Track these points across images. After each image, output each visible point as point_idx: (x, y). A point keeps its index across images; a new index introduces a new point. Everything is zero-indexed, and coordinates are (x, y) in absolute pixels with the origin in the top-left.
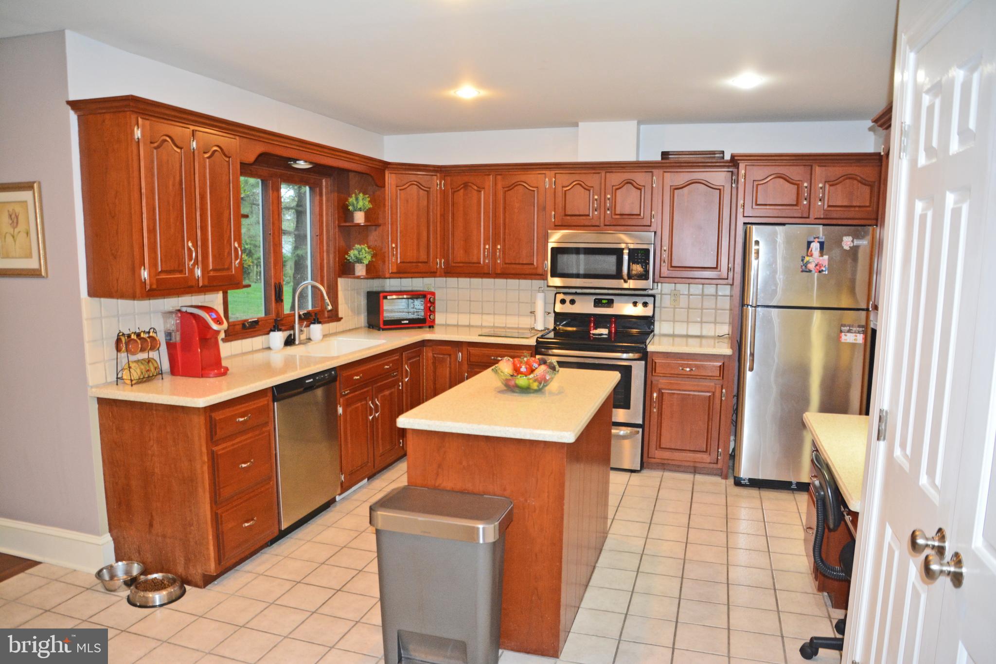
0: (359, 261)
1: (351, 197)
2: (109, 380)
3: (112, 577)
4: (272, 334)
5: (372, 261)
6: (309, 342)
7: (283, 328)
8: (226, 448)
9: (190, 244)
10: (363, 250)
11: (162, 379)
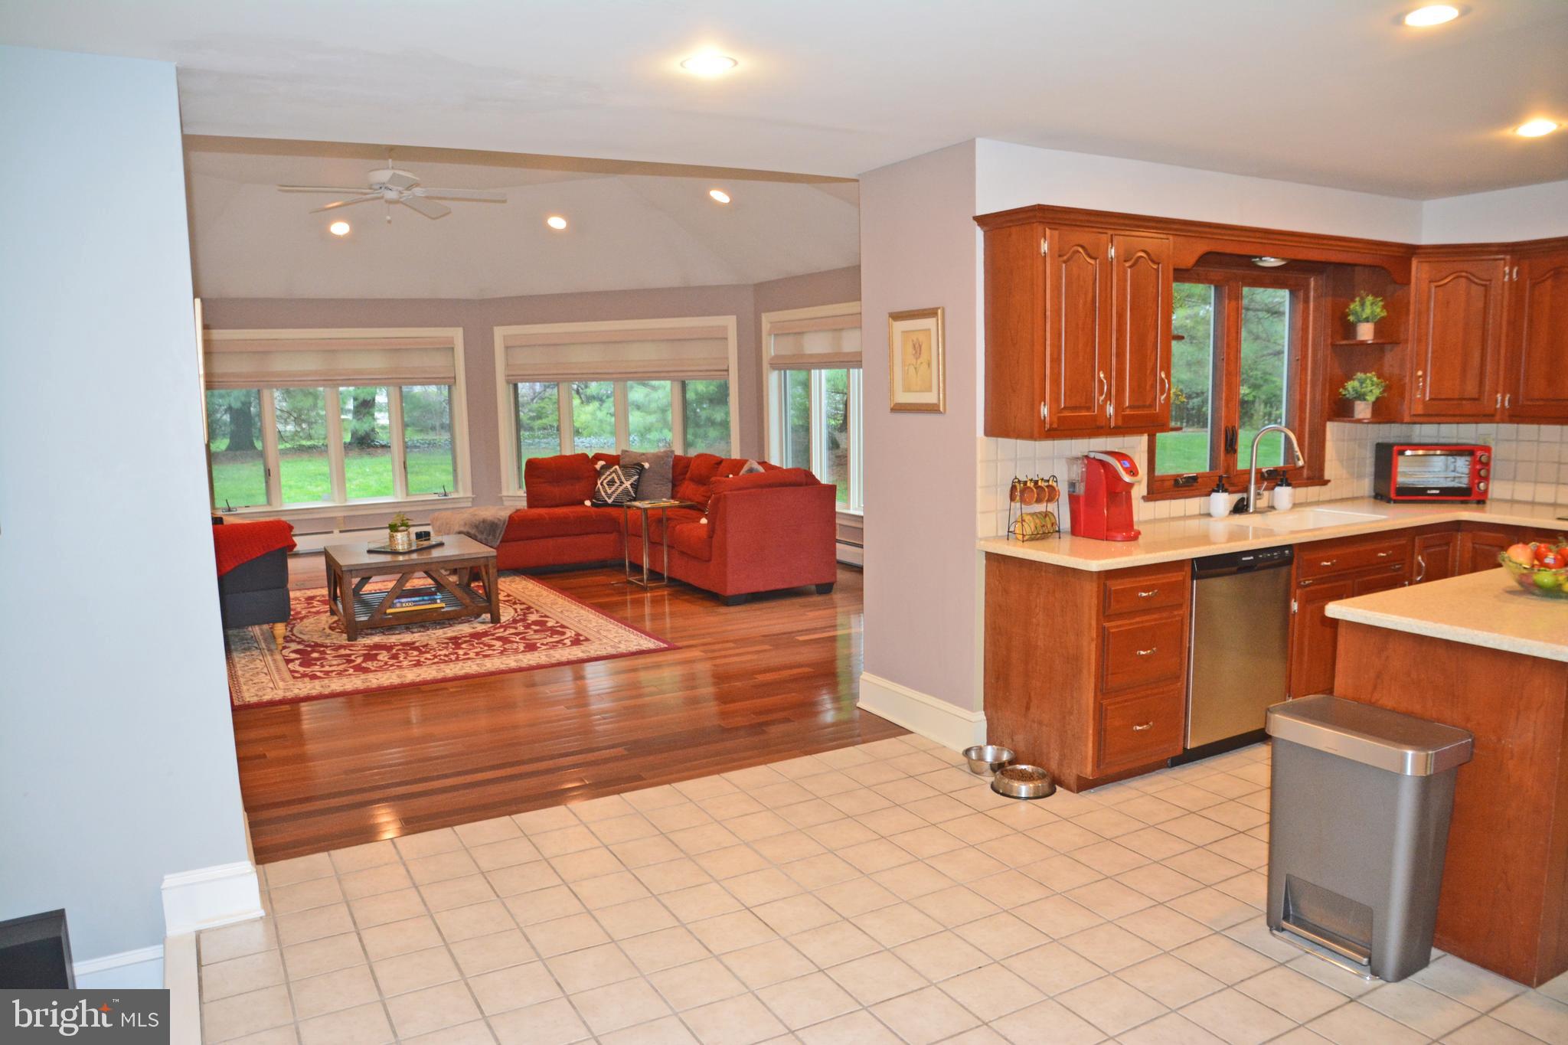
0: (1361, 397)
1: (1355, 302)
2: (1000, 533)
3: (981, 758)
4: (1214, 495)
5: (1383, 397)
6: (1270, 511)
7: (1230, 489)
8: (1120, 626)
9: (1102, 375)
10: (1368, 381)
11: (1060, 538)
